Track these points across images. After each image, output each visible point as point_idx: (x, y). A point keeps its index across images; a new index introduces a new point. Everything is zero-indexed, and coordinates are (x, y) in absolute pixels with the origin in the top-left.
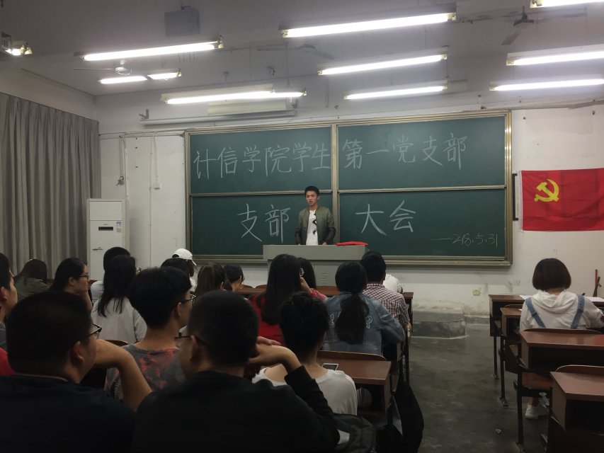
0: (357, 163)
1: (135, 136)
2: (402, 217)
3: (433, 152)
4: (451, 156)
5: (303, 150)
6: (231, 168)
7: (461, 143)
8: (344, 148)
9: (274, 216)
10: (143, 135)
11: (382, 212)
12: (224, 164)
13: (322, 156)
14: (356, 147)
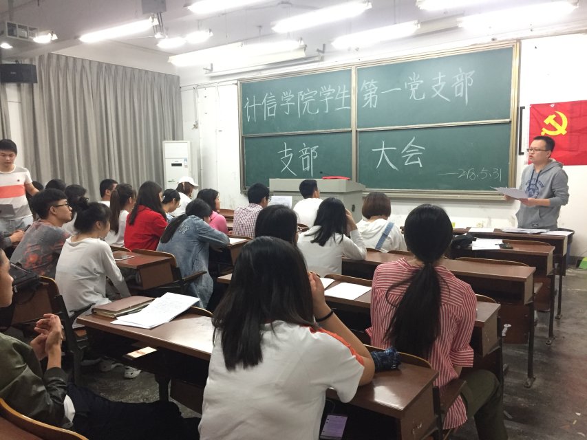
0: (373, 103)
1: (204, 86)
2: (413, 153)
3: (441, 88)
4: (459, 92)
5: (328, 92)
6: (272, 111)
7: (469, 77)
8: (362, 89)
9: (306, 153)
10: (209, 85)
11: (395, 148)
12: (267, 109)
13: (344, 97)
14: (372, 87)
